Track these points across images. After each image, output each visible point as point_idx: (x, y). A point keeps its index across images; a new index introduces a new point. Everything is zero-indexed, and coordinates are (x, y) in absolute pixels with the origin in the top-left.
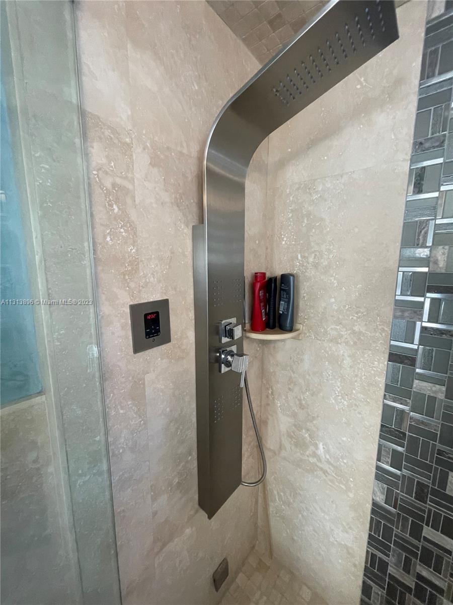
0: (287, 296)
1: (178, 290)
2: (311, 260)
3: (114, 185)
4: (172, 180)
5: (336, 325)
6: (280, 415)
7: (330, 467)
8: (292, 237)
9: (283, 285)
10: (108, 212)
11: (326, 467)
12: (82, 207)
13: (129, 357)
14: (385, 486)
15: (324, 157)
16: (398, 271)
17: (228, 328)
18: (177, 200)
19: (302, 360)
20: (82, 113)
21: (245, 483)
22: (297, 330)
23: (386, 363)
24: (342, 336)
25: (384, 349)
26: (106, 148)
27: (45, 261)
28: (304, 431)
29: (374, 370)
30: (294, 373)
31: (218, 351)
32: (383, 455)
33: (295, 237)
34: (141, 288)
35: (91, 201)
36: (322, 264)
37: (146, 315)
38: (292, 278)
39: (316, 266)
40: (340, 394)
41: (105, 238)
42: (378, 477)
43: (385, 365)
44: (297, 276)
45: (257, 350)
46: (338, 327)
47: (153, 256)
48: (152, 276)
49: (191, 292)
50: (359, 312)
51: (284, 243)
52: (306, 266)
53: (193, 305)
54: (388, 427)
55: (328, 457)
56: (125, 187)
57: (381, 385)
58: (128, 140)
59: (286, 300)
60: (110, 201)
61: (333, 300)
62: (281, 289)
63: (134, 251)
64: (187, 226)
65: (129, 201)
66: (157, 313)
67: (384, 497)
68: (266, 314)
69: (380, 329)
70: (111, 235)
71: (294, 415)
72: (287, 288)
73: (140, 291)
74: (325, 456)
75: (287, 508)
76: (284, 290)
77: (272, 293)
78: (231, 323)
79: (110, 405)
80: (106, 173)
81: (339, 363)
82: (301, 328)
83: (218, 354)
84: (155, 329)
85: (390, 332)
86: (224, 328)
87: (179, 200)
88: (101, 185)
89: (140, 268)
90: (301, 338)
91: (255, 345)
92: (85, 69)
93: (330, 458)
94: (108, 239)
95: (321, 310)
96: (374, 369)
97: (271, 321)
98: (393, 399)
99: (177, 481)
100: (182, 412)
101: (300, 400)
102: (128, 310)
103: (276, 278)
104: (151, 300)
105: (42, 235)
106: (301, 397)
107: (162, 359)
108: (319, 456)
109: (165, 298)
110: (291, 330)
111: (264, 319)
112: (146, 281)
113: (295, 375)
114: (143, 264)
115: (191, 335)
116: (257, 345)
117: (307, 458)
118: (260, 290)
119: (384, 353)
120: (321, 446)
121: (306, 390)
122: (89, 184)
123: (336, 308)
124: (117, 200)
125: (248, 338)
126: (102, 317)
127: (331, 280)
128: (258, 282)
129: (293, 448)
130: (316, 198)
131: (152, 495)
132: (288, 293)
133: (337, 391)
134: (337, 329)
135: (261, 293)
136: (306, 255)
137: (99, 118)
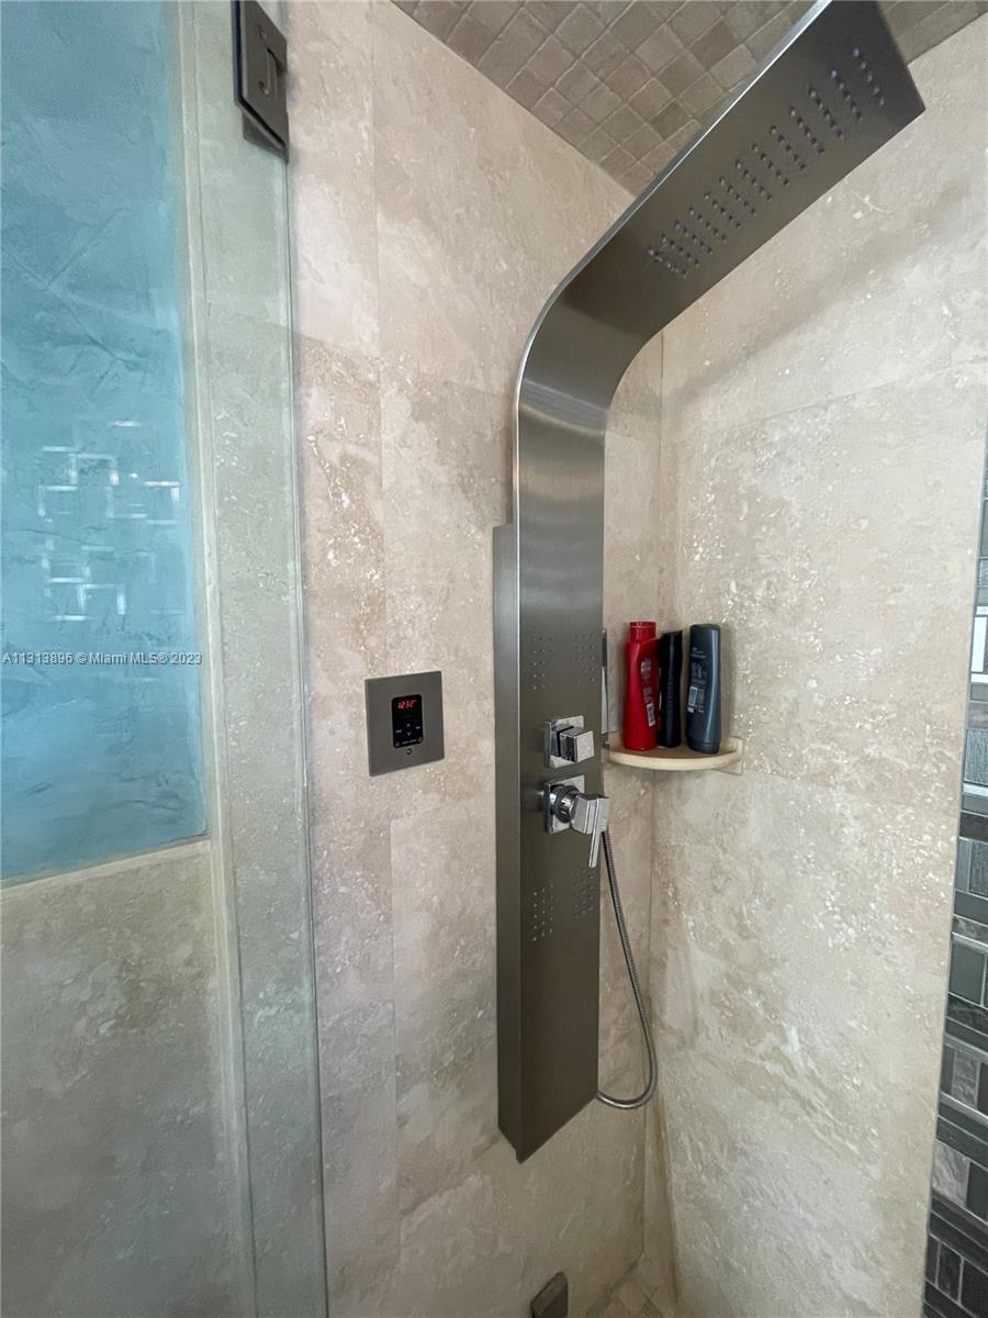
0: (705, 673)
1: (461, 654)
2: (760, 593)
3: (344, 458)
4: (453, 443)
5: (823, 743)
6: (693, 948)
7: (819, 1091)
8: (716, 545)
9: (695, 649)
10: (331, 507)
11: (807, 1090)
12: (287, 500)
13: (361, 781)
14: (966, 1160)
15: (783, 372)
16: (975, 615)
17: (564, 736)
18: (463, 479)
19: (744, 823)
20: (295, 340)
21: (607, 1097)
22: (729, 752)
23: (953, 839)
24: (837, 769)
25: (946, 804)
26: (332, 395)
27: (221, 595)
28: (750, 992)
29: (922, 856)
30: (724, 851)
31: (542, 786)
32: (958, 1078)
33: (722, 546)
34: (388, 648)
35: (301, 490)
36: (785, 601)
37: (396, 701)
38: (714, 634)
39: (771, 607)
40: (837, 909)
41: (325, 555)
42: (943, 1133)
43: (950, 843)
44: (729, 631)
45: (639, 794)
46: (828, 748)
47: (413, 587)
48: (410, 625)
49: (489, 658)
50: (879, 712)
51: (697, 557)
52: (749, 607)
53: (491, 687)
54: (968, 1005)
55: (811, 1065)
56: (363, 460)
57: (943, 895)
58: (371, 376)
59: (702, 682)
60: (336, 486)
61: (813, 684)
62: (692, 660)
63: (377, 577)
64: (481, 528)
65: (370, 485)
66: (418, 698)
67: (963, 1189)
68: (657, 714)
69: (935, 755)
70: (335, 549)
71: (726, 952)
72: (703, 657)
73: (386, 655)
74: (805, 1062)
75: (714, 1181)
76: (698, 661)
77: (671, 667)
78: (572, 727)
79: (320, 874)
80: (330, 437)
81: (832, 832)
82: (740, 748)
83: (542, 793)
84: (412, 729)
85: (960, 763)
86: (556, 737)
87: (466, 480)
88: (320, 459)
89: (388, 610)
90: (739, 771)
91: (635, 783)
92: (303, 268)
93: (819, 1069)
94: (331, 556)
95: (784, 706)
96: (921, 851)
97: (669, 729)
98: (979, 934)
99: (452, 1058)
100: (465, 909)
101: (740, 916)
102: (362, 691)
103: (678, 635)
104: (408, 673)
105: (219, 549)
106: (741, 910)
107: (426, 792)
108: (789, 1061)
109: (435, 669)
110: (715, 750)
111: (650, 725)
112: (398, 635)
113: (728, 855)
114: (394, 602)
115: (487, 747)
116: (639, 783)
117: (759, 1062)
118: (641, 659)
119: (946, 812)
120: (793, 1034)
121: (754, 893)
122: (300, 461)
123: (821, 703)
124: (349, 485)
125: (616, 764)
126: (314, 699)
127: (806, 638)
128: (638, 641)
129: (724, 1033)
130: (768, 459)
131: (397, 1078)
132: (707, 669)
133: (830, 900)
134: (825, 752)
135: (645, 667)
136: (749, 581)
137: (322, 344)
